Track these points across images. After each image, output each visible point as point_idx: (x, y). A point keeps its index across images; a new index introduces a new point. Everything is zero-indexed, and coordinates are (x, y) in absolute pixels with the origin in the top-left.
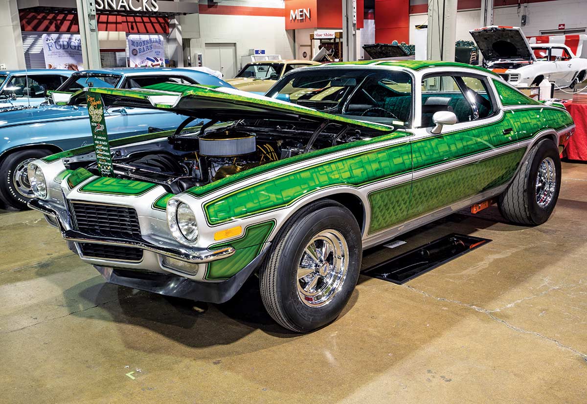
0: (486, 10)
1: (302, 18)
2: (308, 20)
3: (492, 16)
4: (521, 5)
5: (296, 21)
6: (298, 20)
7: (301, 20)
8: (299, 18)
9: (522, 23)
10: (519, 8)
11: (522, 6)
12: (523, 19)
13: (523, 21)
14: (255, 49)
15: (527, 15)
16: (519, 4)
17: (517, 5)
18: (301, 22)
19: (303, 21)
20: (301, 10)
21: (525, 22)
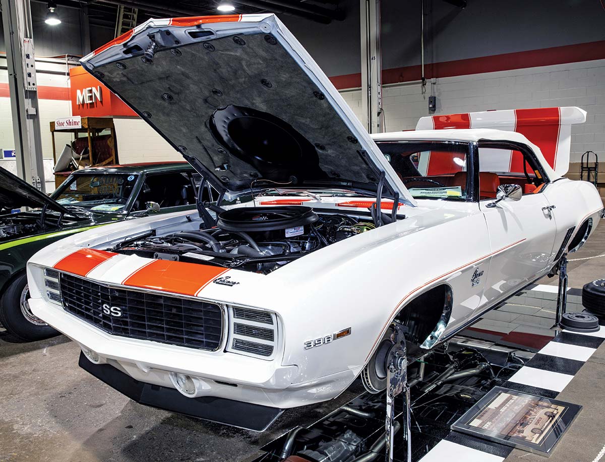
0: (369, 87)
1: (91, 102)
2: (99, 104)
3: (380, 96)
4: (427, 80)
5: (85, 106)
6: (87, 104)
7: (90, 103)
8: (88, 101)
9: (430, 108)
10: (424, 85)
11: (429, 82)
12: (430, 102)
13: (431, 106)
14: (4, 150)
15: (436, 96)
16: (423, 79)
17: (421, 81)
18: (90, 107)
19: (94, 107)
20: (90, 88)
21: (434, 106)
